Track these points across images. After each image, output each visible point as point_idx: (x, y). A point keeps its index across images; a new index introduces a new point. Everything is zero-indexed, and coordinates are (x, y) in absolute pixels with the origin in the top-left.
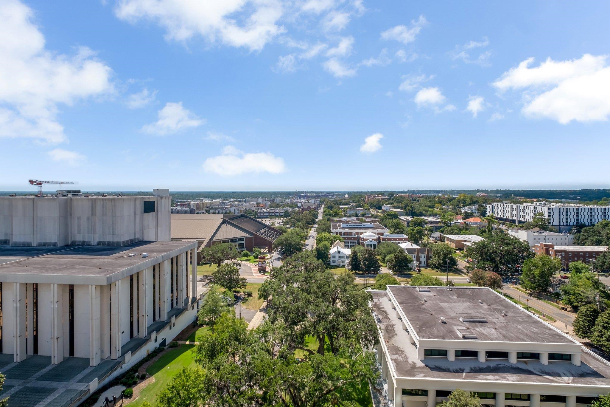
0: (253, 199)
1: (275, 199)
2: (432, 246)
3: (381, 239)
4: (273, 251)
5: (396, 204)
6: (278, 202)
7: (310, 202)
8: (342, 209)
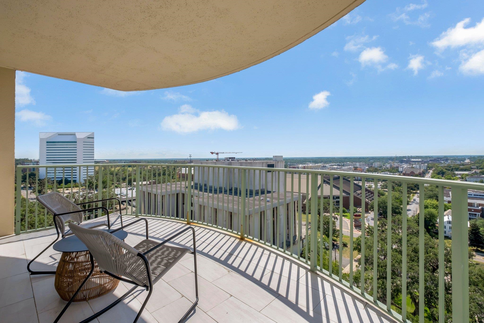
0: (351, 163)
1: (373, 164)
4: (370, 212)
6: (376, 167)
7: (414, 168)
8: (460, 176)
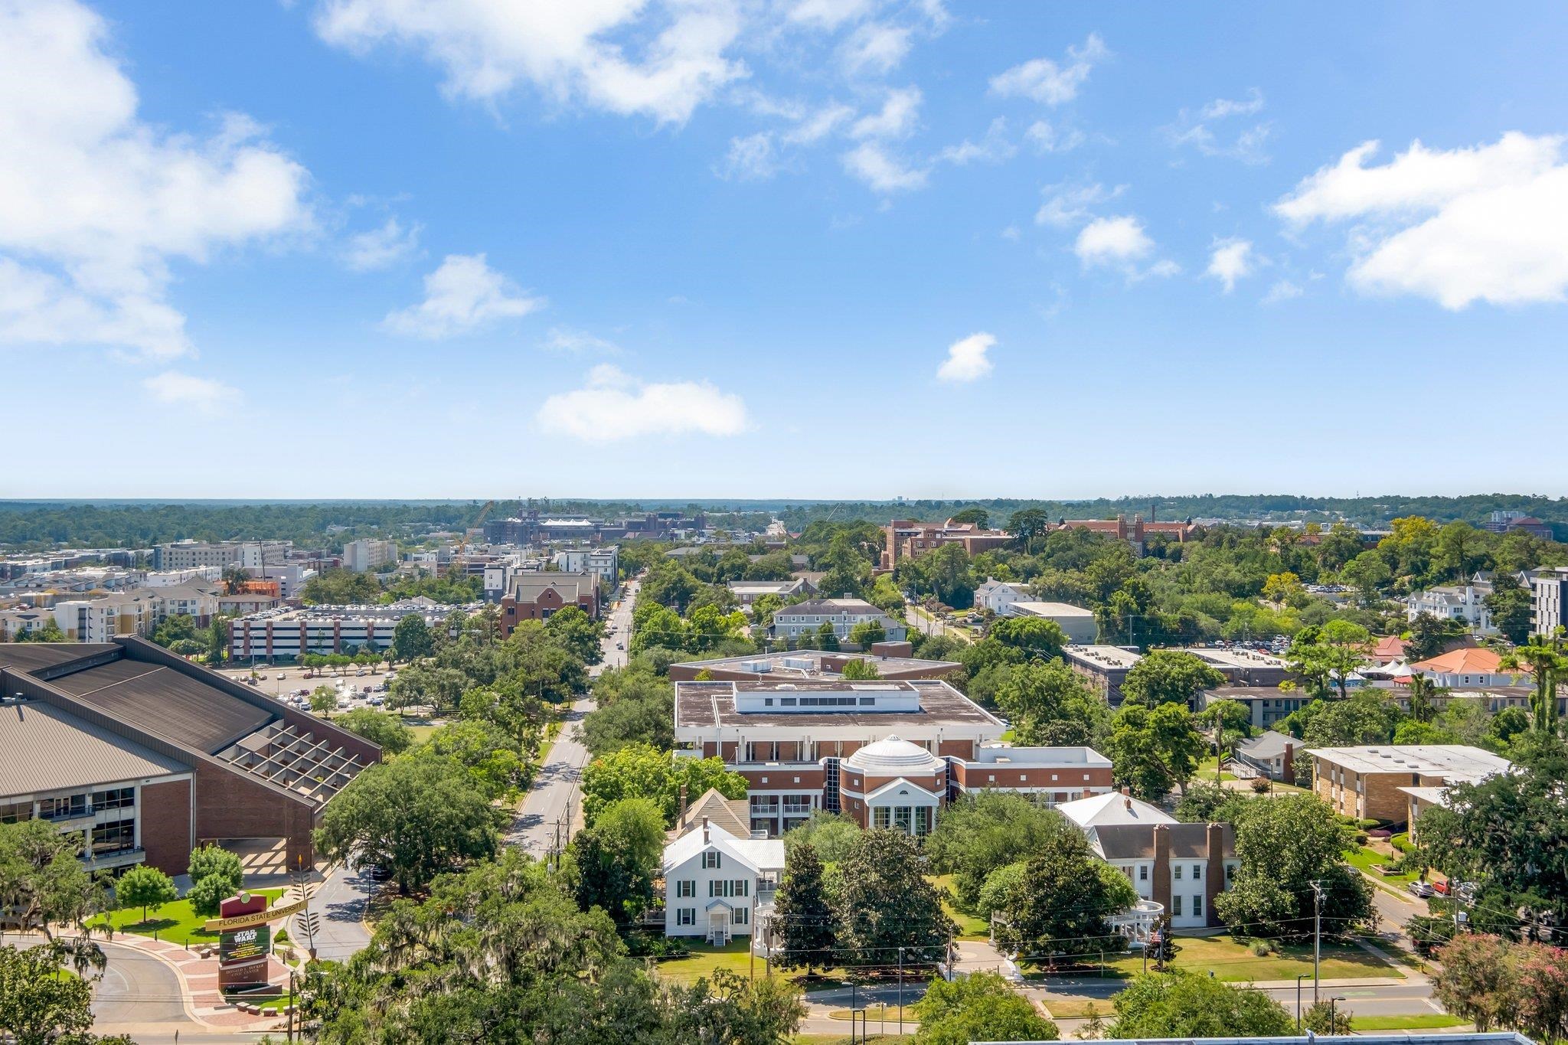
0: (205, 546)
1: (347, 548)
2: (1237, 812)
3: (962, 777)
4: (319, 866)
5: (1052, 577)
6: (361, 567)
7: (557, 568)
8: (748, 609)
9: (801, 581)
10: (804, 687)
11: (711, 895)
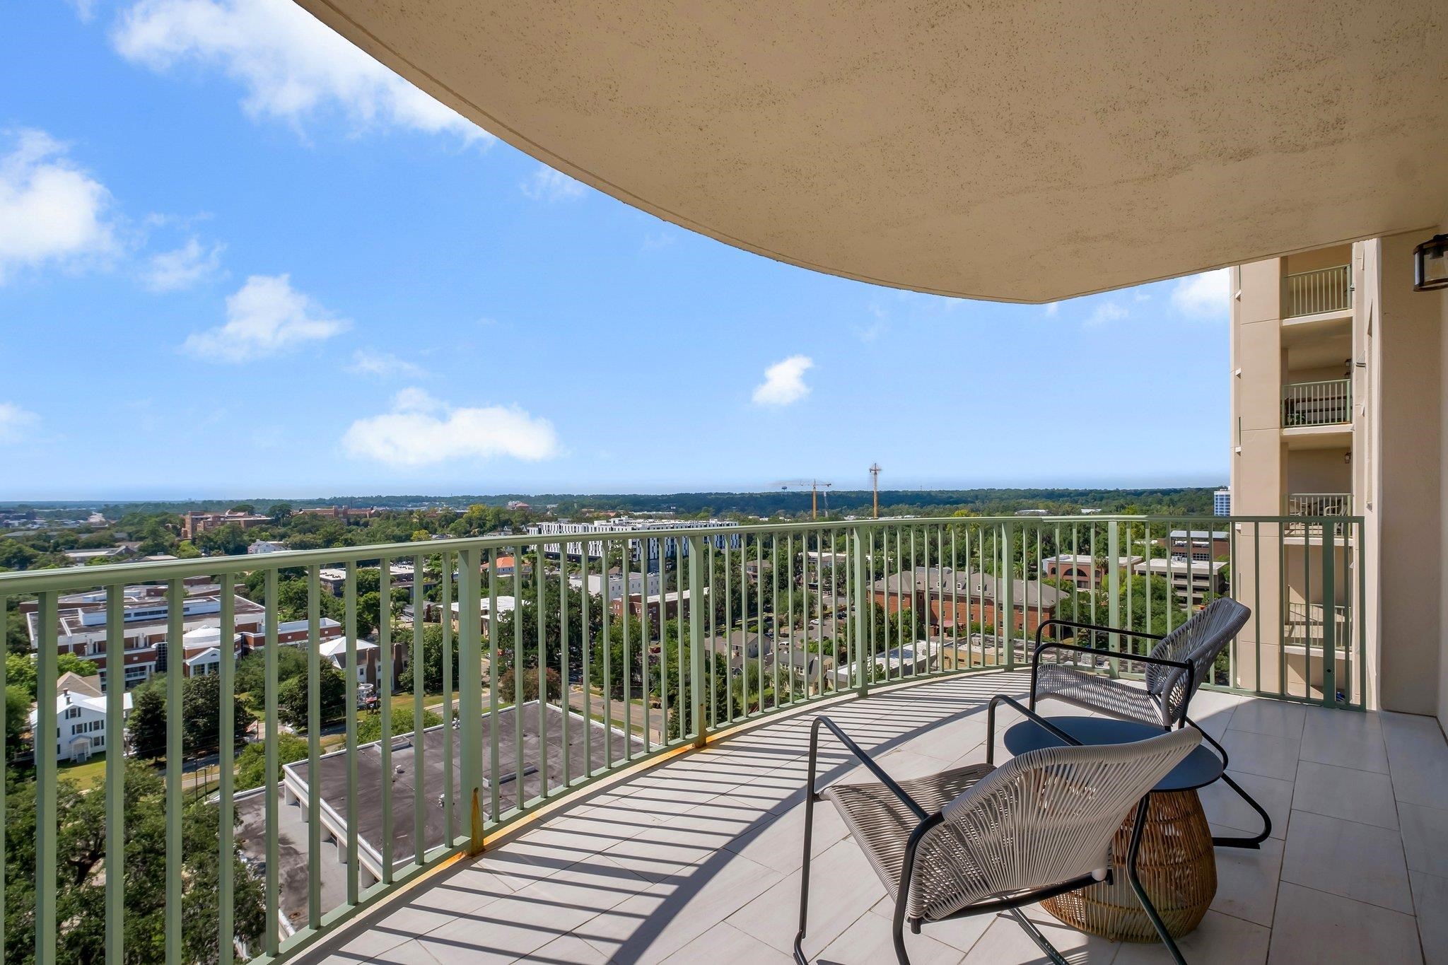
2: (407, 637)
3: (252, 642)
5: (297, 538)
9: (124, 547)
10: (137, 606)
11: (74, 733)
